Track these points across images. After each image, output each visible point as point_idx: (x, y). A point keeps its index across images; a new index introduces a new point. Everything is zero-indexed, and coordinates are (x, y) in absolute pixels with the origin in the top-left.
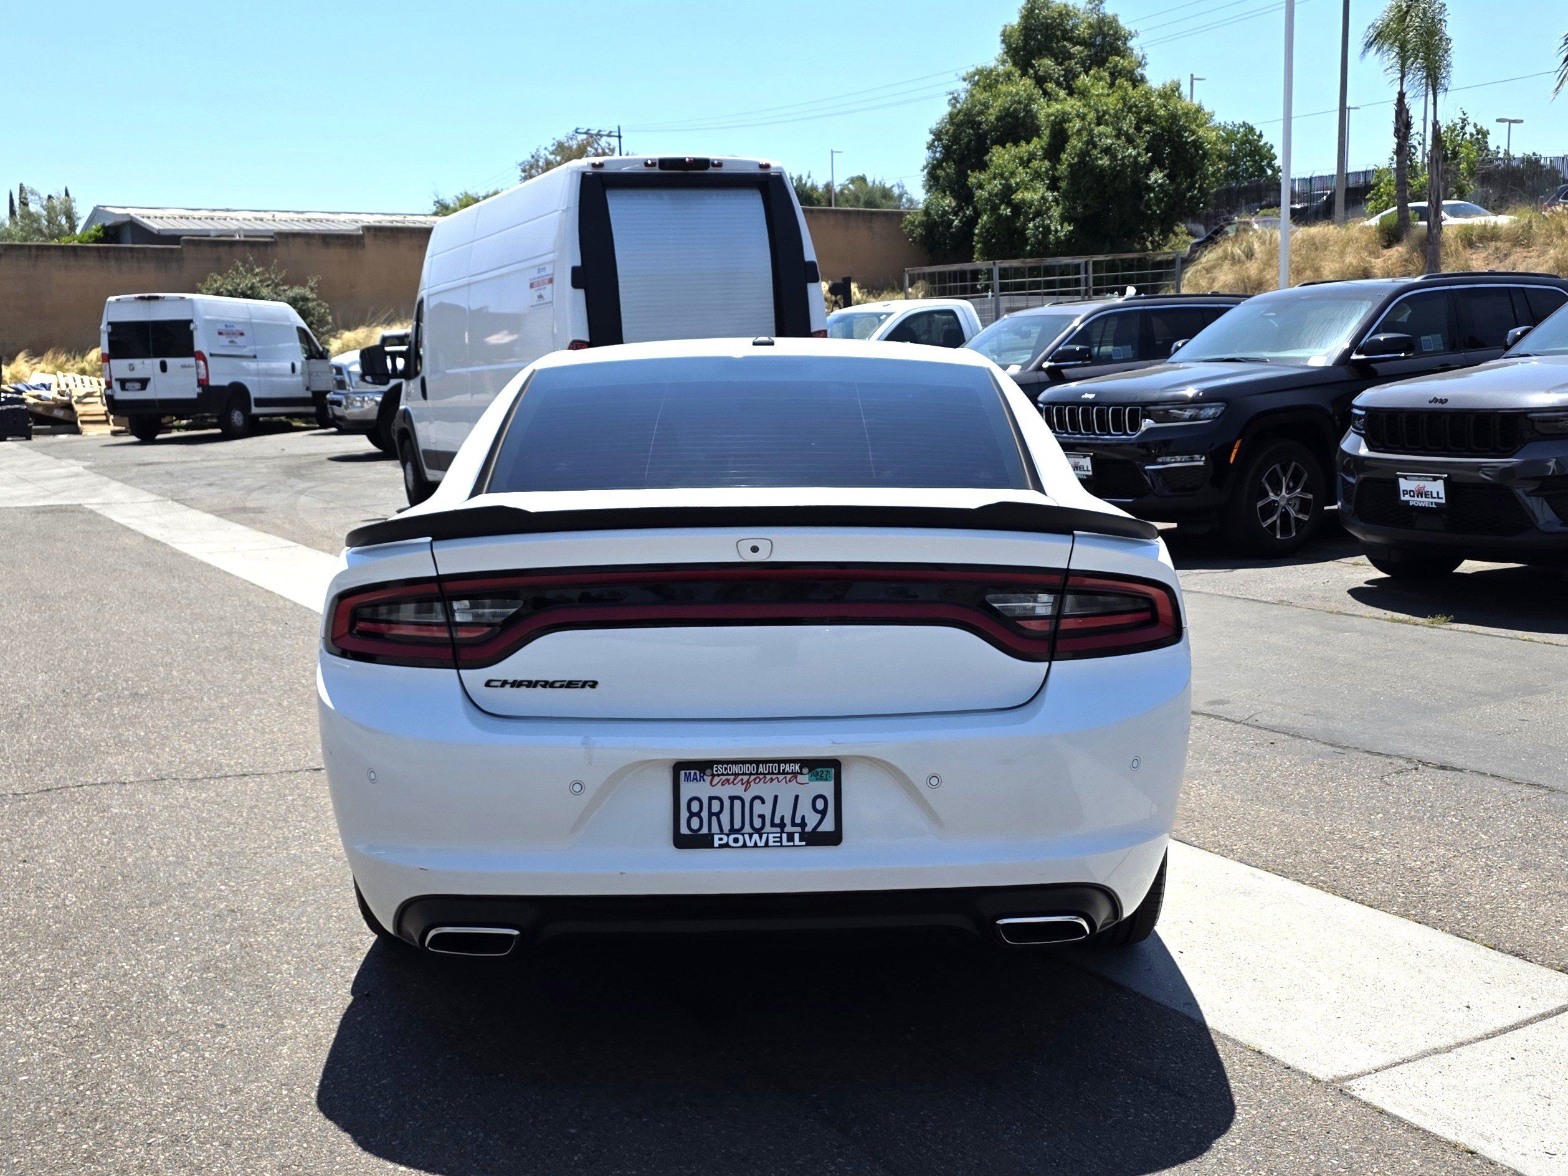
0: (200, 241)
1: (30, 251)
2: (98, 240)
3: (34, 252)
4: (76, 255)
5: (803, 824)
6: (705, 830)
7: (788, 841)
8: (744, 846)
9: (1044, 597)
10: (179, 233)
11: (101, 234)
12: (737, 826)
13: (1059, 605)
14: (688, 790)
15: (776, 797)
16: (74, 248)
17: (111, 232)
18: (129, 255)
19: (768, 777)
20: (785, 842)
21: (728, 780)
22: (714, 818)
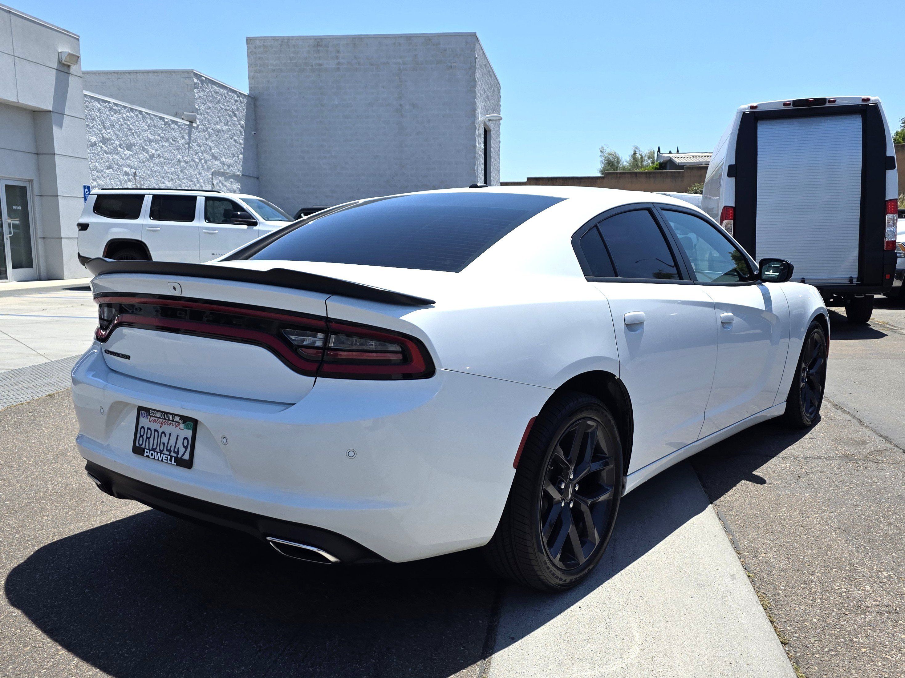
0: (693, 167)
1: (617, 174)
2: (656, 169)
3: (618, 175)
4: (636, 176)
5: (177, 453)
6: (143, 446)
7: (170, 461)
8: (154, 458)
9: (320, 335)
10: (683, 165)
11: (658, 167)
12: (155, 447)
13: (326, 340)
14: (144, 422)
15: (170, 434)
16: (646, 173)
17: (663, 165)
18: (659, 175)
19: (169, 422)
20: (169, 461)
21: (155, 420)
22: (147, 440)
